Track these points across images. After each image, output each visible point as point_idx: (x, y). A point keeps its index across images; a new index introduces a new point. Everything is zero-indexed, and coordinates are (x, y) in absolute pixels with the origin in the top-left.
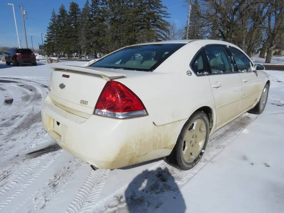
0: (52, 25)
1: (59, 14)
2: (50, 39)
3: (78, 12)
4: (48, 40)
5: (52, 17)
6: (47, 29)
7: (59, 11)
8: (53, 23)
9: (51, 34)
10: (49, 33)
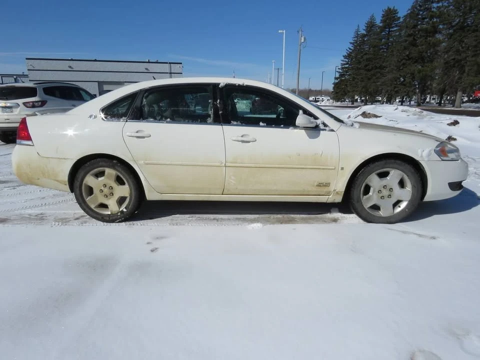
0: (351, 51)
1: (364, 32)
2: (344, 75)
3: (395, 24)
4: (341, 75)
5: (354, 39)
6: (343, 58)
7: (365, 28)
8: (352, 48)
9: (347, 66)
10: (344, 64)
